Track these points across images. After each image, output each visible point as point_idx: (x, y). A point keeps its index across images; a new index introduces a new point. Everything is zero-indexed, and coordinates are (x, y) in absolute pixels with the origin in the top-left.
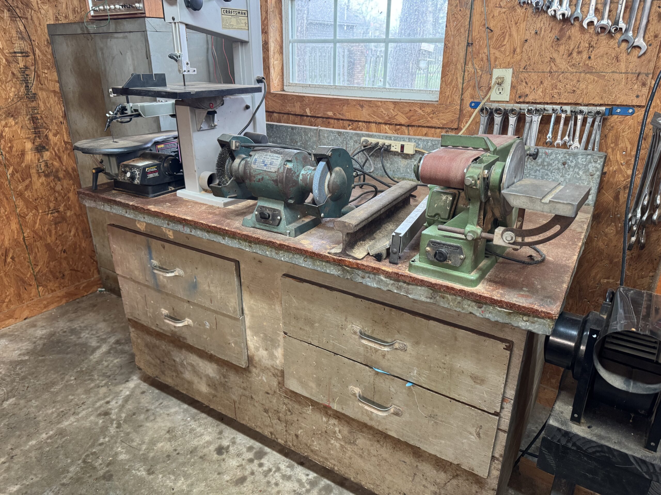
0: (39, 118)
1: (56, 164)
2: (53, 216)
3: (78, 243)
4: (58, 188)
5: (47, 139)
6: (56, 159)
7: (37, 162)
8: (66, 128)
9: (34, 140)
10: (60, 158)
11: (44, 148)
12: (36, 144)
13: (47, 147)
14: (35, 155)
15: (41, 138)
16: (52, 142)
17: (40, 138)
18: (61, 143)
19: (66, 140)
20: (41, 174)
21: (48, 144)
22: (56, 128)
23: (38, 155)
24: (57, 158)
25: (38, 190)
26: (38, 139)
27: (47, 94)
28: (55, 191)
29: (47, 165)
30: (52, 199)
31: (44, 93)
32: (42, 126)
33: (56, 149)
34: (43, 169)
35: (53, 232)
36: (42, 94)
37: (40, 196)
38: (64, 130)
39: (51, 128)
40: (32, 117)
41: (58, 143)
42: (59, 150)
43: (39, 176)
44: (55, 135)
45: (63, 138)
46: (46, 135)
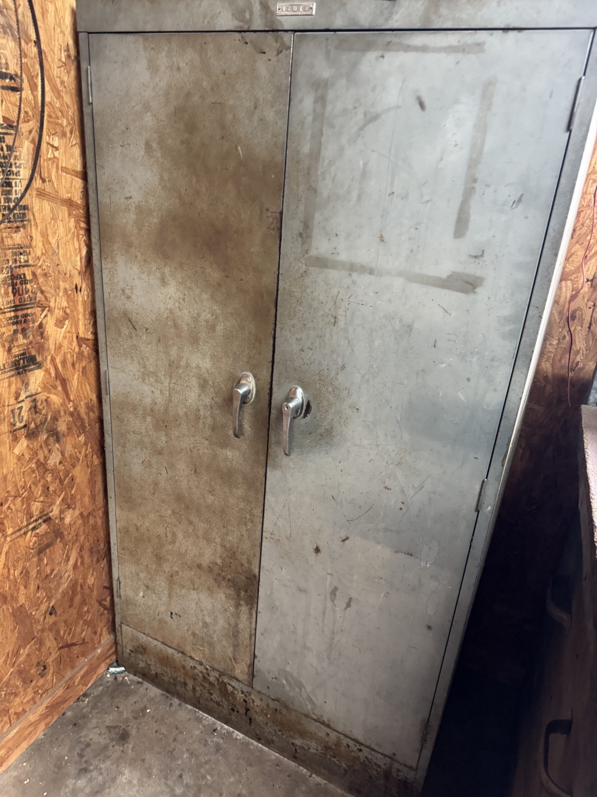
0: (29, 277)
1: (56, 399)
2: (37, 535)
3: (80, 581)
4: (54, 460)
5: (42, 334)
6: (55, 387)
7: (12, 401)
8: (84, 302)
9: (12, 341)
10: (64, 382)
11: (32, 360)
12: (16, 351)
13: (39, 359)
14: (10, 386)
15: (30, 334)
16: (51, 344)
17: (25, 336)
18: (71, 343)
19: (81, 335)
20: (18, 433)
21: (41, 348)
22: (65, 304)
23: (16, 382)
24: (58, 383)
25: (9, 477)
26: (20, 336)
27: (52, 210)
28: (47, 470)
29: (35, 407)
30: (38, 491)
31: (47, 206)
32: (34, 302)
33: (58, 361)
34: (25, 418)
35: (33, 573)
36: (41, 209)
37: (13, 493)
38: (81, 308)
39: (52, 304)
40: (13, 277)
41: (65, 343)
42: (64, 362)
43: (16, 439)
44: (60, 323)
45: (77, 328)
46: (41, 326)
